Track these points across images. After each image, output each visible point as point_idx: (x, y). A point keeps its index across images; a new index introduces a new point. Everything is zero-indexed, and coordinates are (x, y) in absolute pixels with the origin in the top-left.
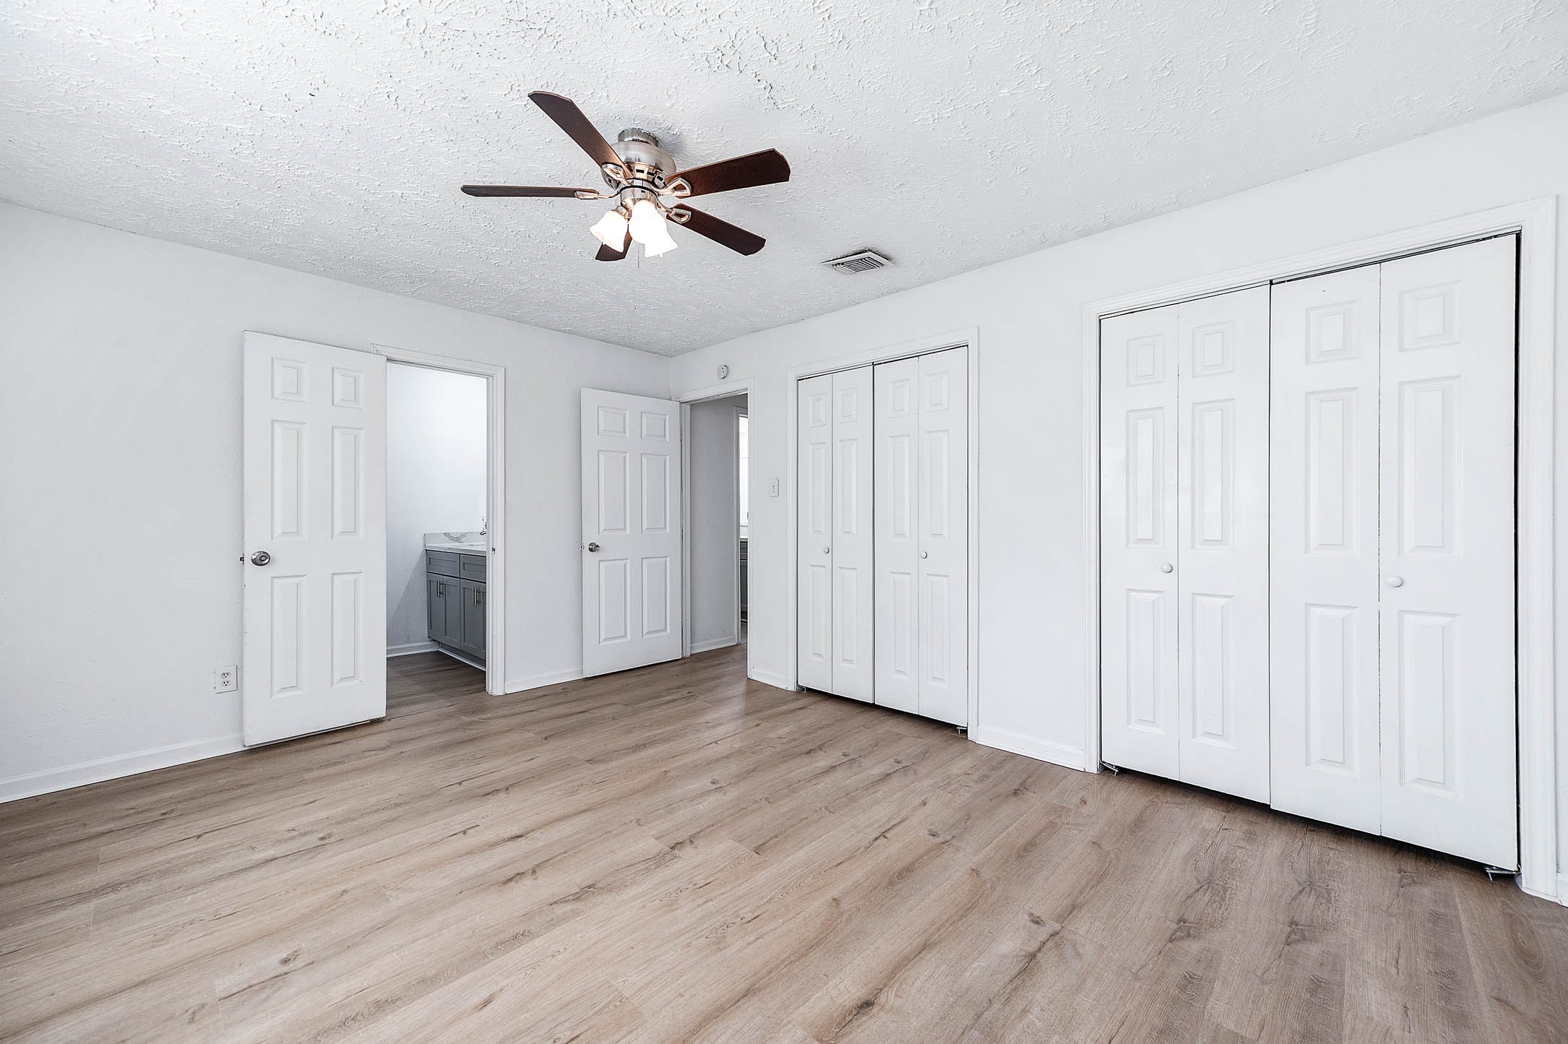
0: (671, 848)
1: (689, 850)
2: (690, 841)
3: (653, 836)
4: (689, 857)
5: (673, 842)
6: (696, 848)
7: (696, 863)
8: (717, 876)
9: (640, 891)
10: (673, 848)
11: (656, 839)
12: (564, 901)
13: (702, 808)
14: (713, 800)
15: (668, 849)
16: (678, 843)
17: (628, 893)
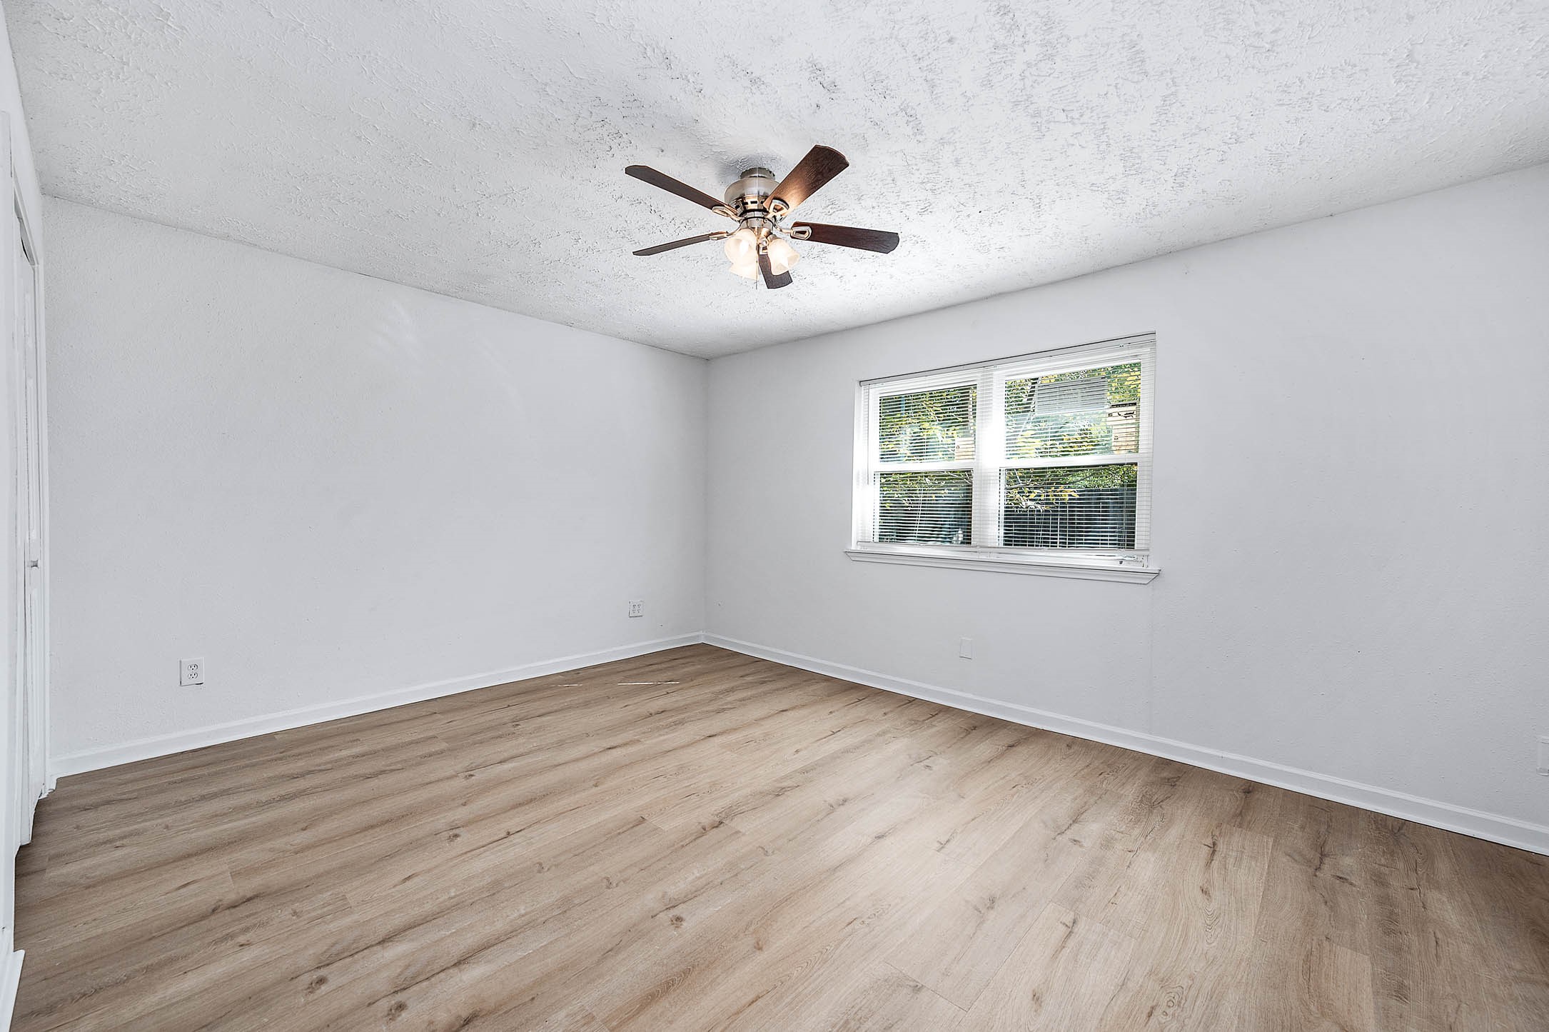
0: (722, 823)
1: (706, 821)
2: (705, 830)
3: (744, 835)
4: (706, 814)
5: (722, 828)
6: (700, 823)
7: (699, 810)
8: (680, 801)
9: (740, 792)
10: (721, 823)
11: (738, 832)
12: (792, 788)
13: (696, 871)
14: (677, 885)
15: (726, 822)
16: (717, 827)
17: (747, 791)
